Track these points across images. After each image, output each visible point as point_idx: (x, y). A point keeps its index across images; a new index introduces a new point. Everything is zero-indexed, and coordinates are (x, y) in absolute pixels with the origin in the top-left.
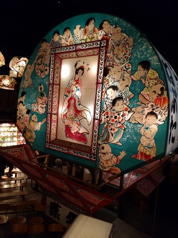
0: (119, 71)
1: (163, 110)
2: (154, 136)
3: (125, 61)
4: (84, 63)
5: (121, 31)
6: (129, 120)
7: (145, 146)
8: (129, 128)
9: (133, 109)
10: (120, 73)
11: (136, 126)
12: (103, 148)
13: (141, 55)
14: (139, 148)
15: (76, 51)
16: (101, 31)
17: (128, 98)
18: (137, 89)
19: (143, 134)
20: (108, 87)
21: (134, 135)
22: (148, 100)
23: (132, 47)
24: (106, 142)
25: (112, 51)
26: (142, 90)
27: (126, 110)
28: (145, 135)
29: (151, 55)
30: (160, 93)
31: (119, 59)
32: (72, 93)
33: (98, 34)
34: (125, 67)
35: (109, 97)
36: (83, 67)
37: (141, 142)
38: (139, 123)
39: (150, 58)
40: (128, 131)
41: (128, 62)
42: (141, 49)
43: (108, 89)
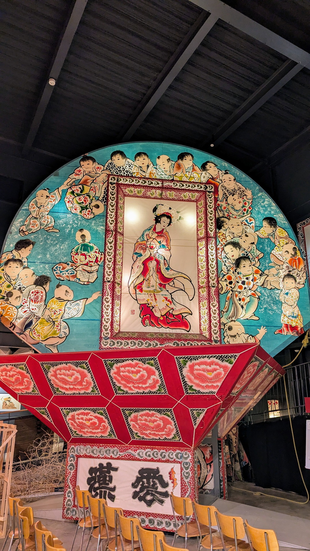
0: (238, 225)
1: (300, 272)
2: (296, 303)
3: (246, 214)
4: (170, 209)
5: (235, 180)
6: (263, 285)
7: (289, 316)
8: (265, 296)
9: (266, 272)
10: (240, 228)
11: (273, 292)
12: (230, 328)
13: (265, 211)
14: (283, 320)
15: (162, 188)
16: (205, 172)
17: (257, 257)
18: (266, 248)
19: (283, 302)
20: (226, 243)
21: (273, 304)
22: (282, 261)
23: (252, 200)
24: (233, 319)
25: (225, 200)
26: (272, 249)
27: (256, 272)
28: (286, 302)
29: (276, 213)
30: (293, 253)
31: (237, 211)
32: (150, 250)
33: (200, 175)
34: (247, 221)
35: (229, 256)
36: (170, 214)
37: (283, 312)
38: (276, 288)
39: (275, 216)
40: (264, 299)
41: (249, 215)
42: (262, 204)
43: (226, 245)
